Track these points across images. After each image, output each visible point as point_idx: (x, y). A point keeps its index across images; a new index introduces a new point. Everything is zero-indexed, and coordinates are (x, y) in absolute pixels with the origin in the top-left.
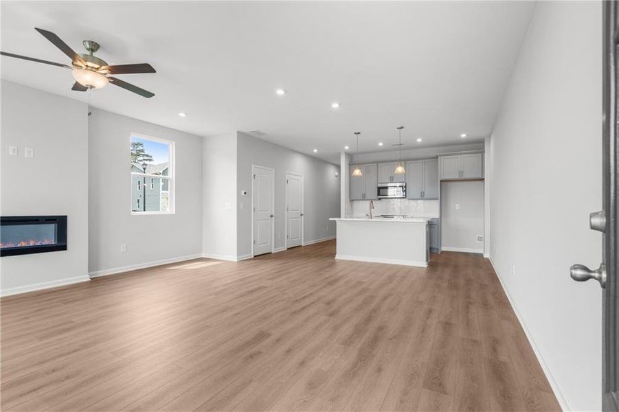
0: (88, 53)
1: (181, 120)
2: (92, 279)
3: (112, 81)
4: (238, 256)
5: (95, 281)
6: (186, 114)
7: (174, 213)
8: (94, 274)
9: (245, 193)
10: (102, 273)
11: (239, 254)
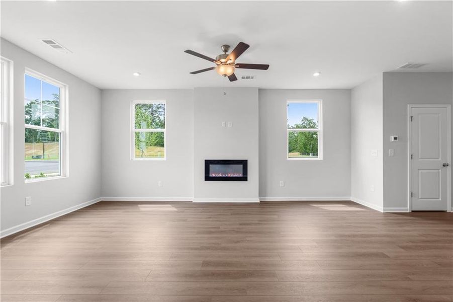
0: (224, 53)
1: (317, 79)
2: (261, 201)
3: (238, 66)
4: (384, 207)
5: (263, 204)
6: (320, 73)
7: (322, 159)
8: (262, 199)
9: (395, 138)
10: (269, 199)
11: (386, 204)
